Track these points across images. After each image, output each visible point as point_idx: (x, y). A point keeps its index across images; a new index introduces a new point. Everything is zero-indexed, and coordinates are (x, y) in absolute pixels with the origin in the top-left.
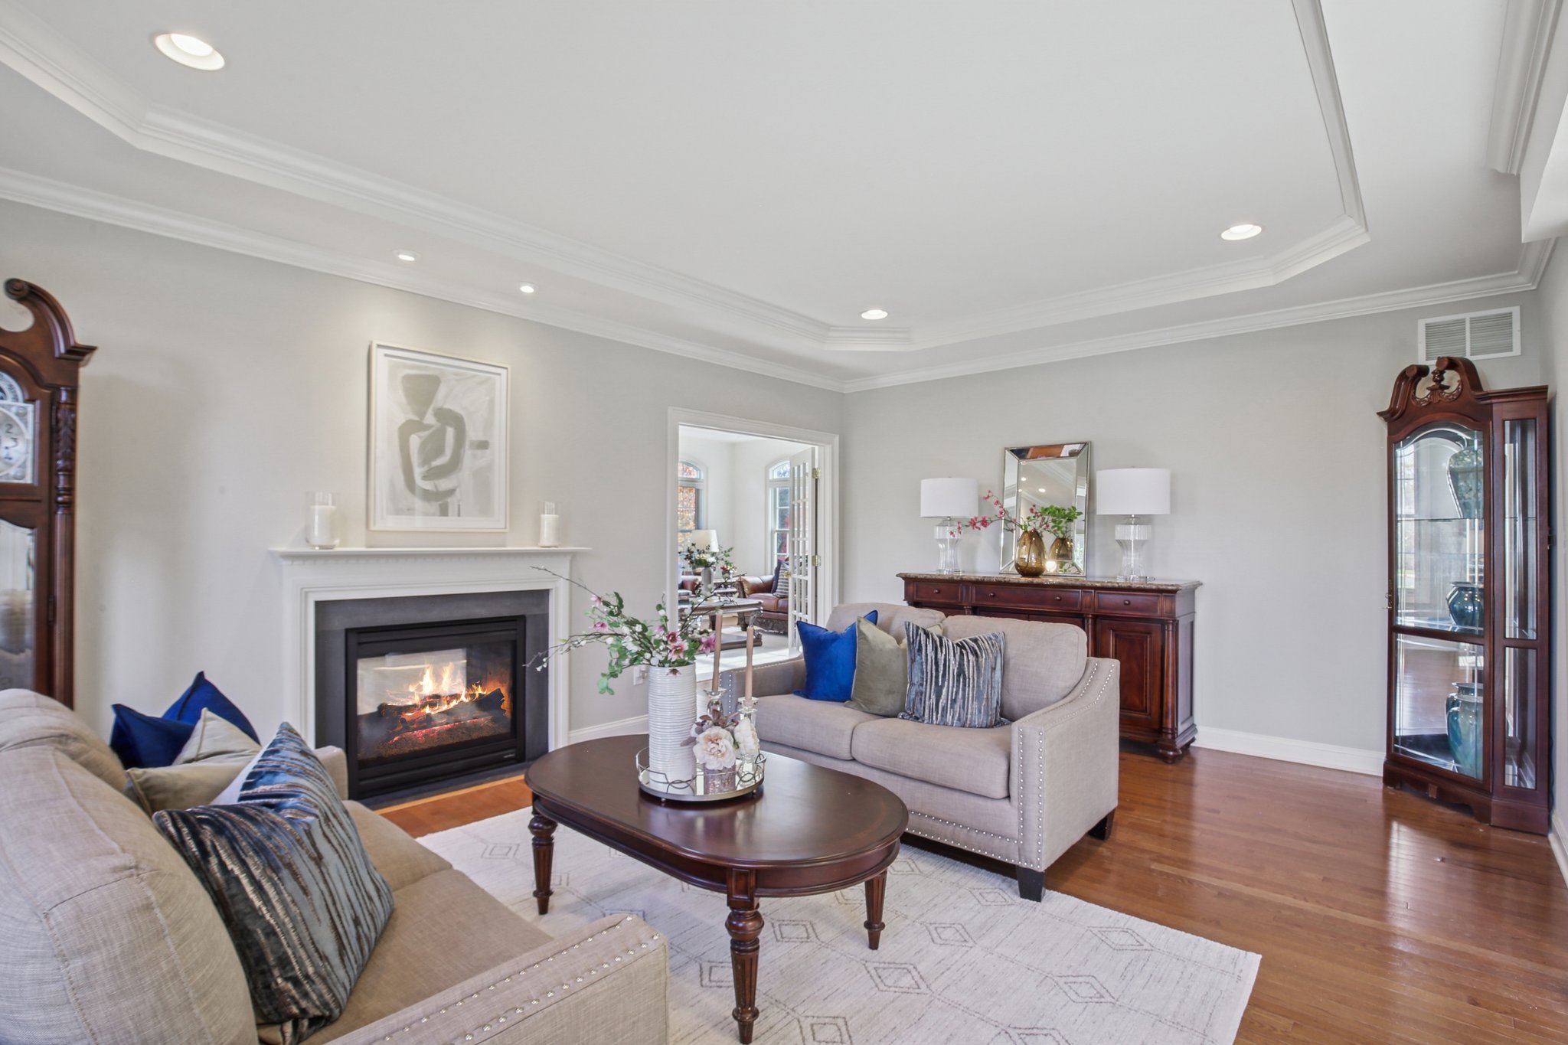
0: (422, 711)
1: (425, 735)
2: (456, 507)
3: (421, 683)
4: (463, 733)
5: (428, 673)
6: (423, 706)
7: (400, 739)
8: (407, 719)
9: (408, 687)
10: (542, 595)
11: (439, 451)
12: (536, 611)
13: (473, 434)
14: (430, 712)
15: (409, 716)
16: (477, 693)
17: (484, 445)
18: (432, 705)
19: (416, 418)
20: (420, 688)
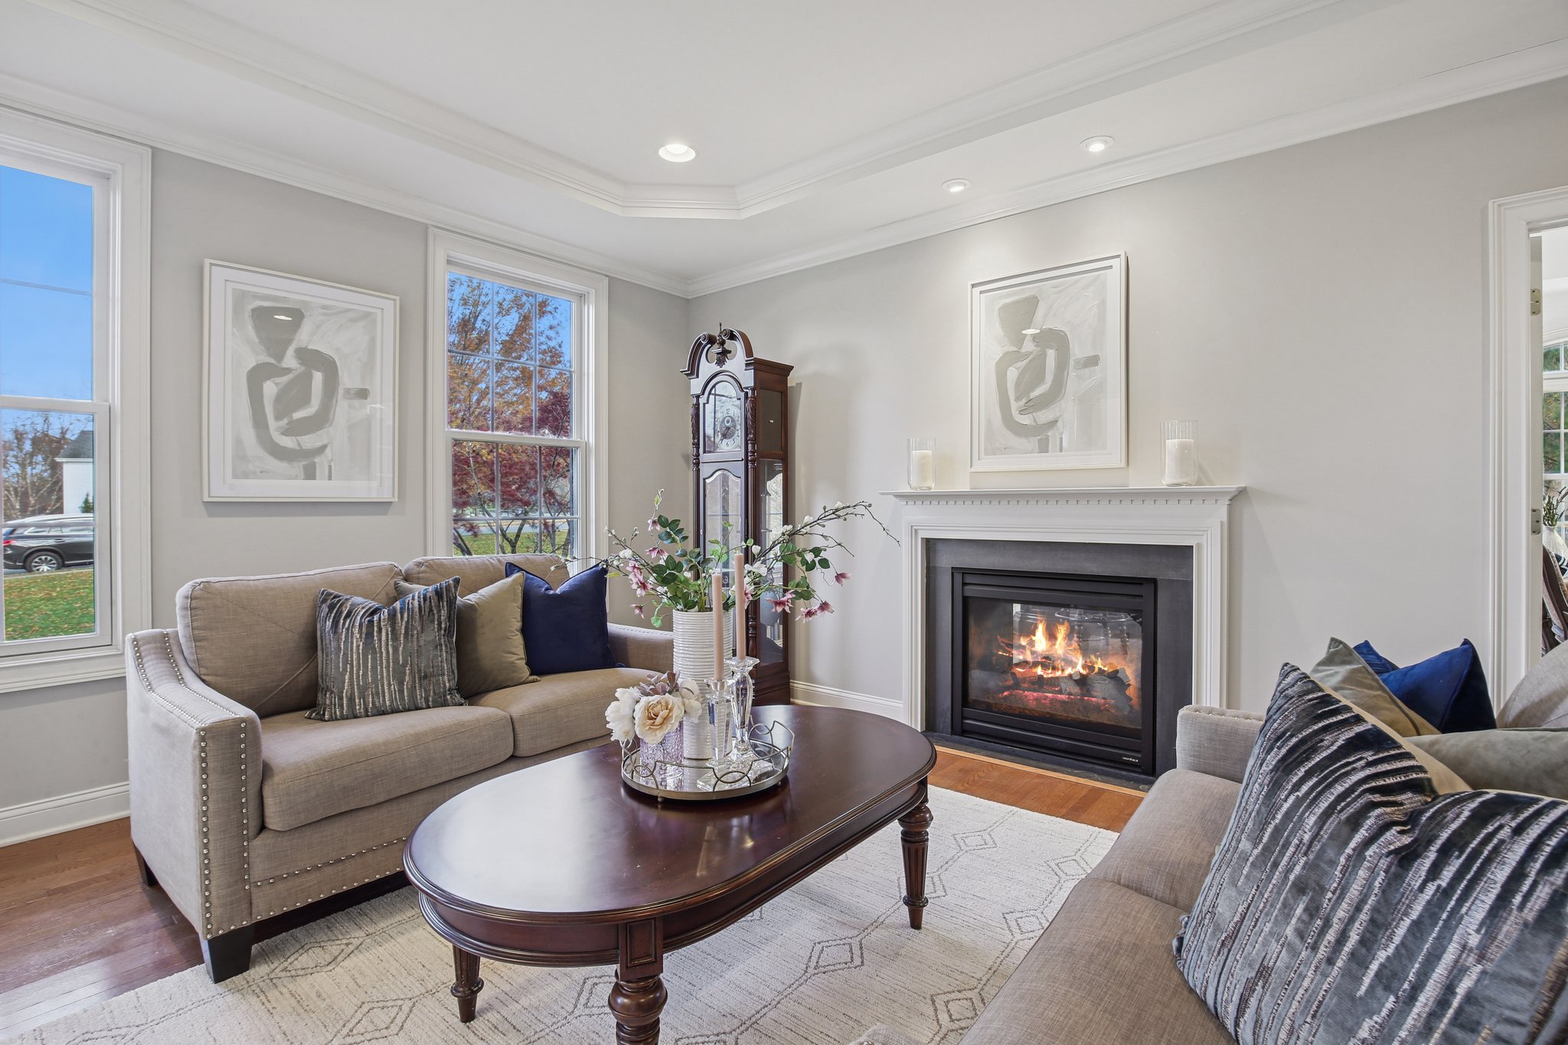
0: (1034, 670)
1: (1037, 699)
2: (1058, 440)
3: (1034, 638)
4: (1078, 710)
5: (1041, 629)
6: (1035, 664)
7: (1011, 695)
8: (1019, 676)
9: (1019, 639)
10: (1182, 554)
11: (1040, 378)
12: (1173, 575)
13: (1078, 351)
14: (1042, 673)
15: (1019, 672)
16: (1096, 666)
17: (1093, 361)
18: (1045, 666)
19: (1015, 349)
20: (1032, 643)
